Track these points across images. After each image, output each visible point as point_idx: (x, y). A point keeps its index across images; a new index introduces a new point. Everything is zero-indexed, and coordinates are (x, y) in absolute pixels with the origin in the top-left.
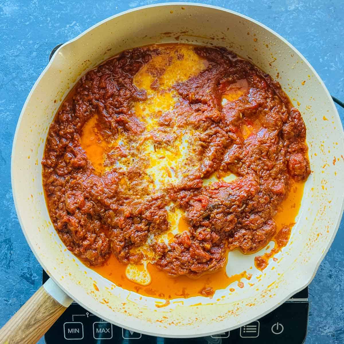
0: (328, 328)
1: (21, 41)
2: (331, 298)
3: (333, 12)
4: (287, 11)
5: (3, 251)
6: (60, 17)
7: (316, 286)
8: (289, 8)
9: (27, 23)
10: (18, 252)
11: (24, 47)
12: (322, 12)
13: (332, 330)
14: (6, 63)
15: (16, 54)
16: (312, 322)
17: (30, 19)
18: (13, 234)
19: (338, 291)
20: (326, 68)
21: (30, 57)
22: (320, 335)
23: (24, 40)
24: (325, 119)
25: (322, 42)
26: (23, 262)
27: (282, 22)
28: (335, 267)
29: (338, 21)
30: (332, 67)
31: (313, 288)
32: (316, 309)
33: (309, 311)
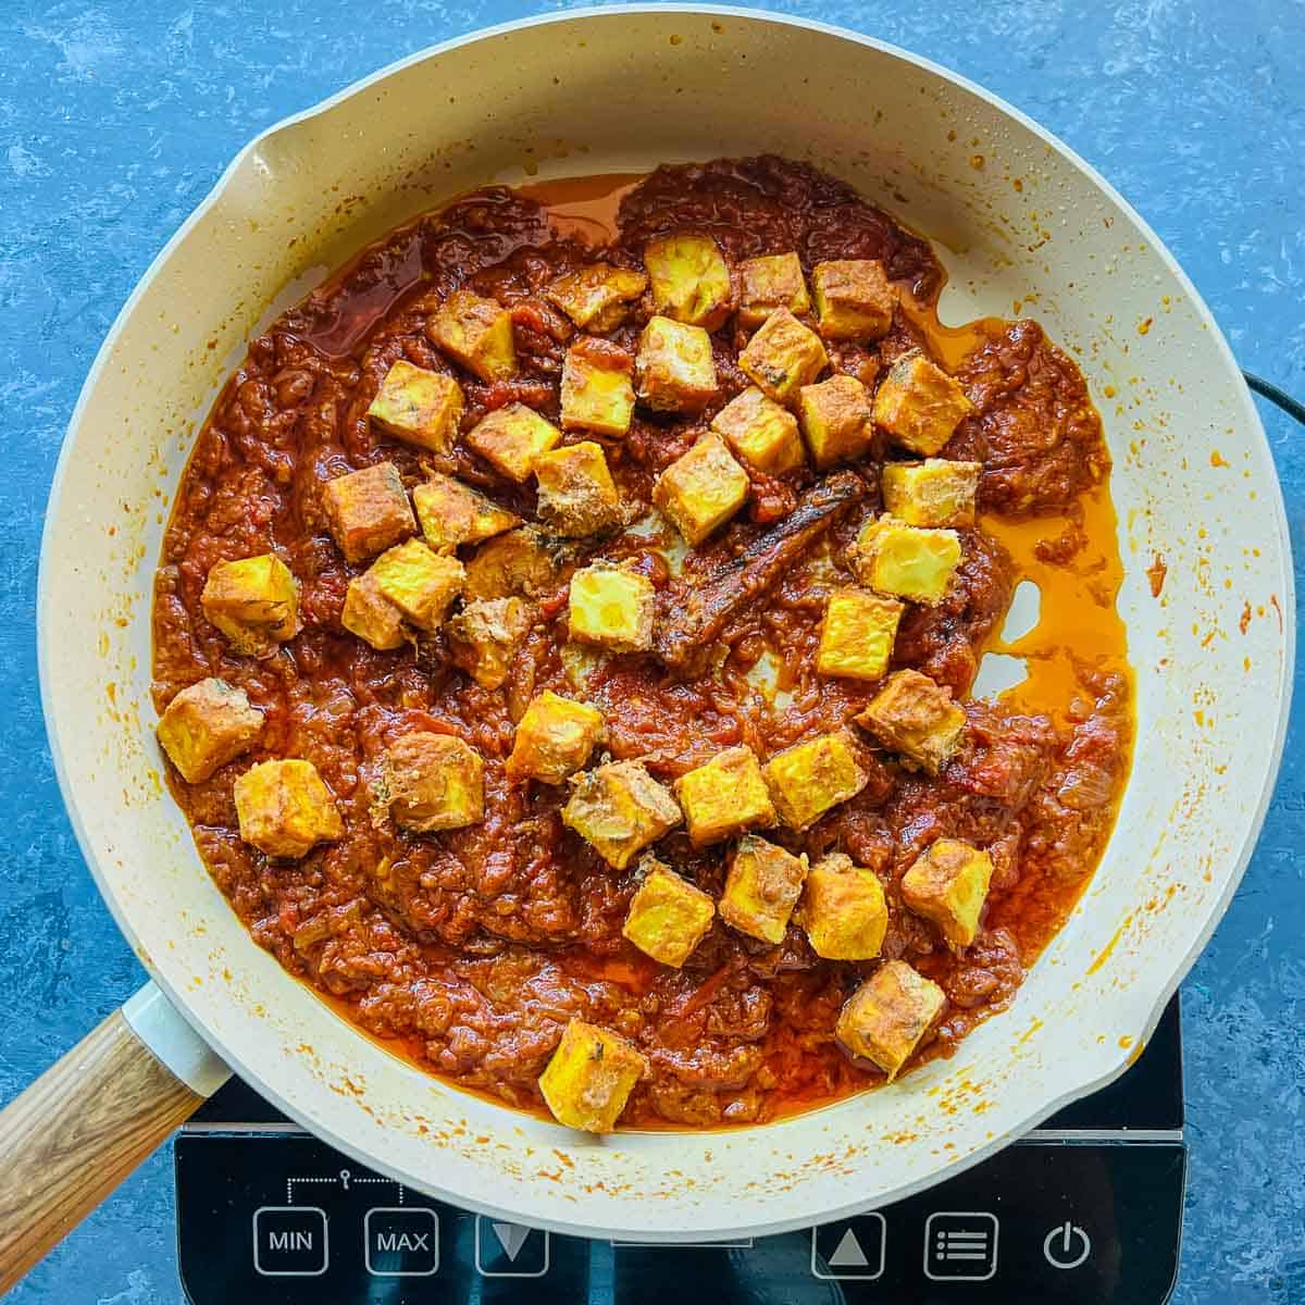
0: (1259, 1257)
1: (126, 170)
2: (1268, 1140)
3: (1269, 81)
4: (1101, 78)
5: (32, 940)
6: (271, 85)
7: (1209, 1092)
8: (1111, 68)
9: (151, 106)
10: (89, 944)
11: (138, 191)
12: (1228, 82)
13: (1270, 1261)
14: (70, 246)
15: (105, 214)
16: (1199, 1230)
17: (165, 89)
18: (72, 877)
19: (1294, 1112)
20: (1245, 285)
21: (160, 225)
22: (1229, 1284)
23: (137, 166)
24: (1216, 462)
25: (1228, 190)
26: (106, 980)
27: (1081, 115)
28: (1284, 1024)
29: (1286, 118)
30: (1266, 280)
31: (1202, 1100)
32: (1210, 1182)
33: (1186, 1187)
